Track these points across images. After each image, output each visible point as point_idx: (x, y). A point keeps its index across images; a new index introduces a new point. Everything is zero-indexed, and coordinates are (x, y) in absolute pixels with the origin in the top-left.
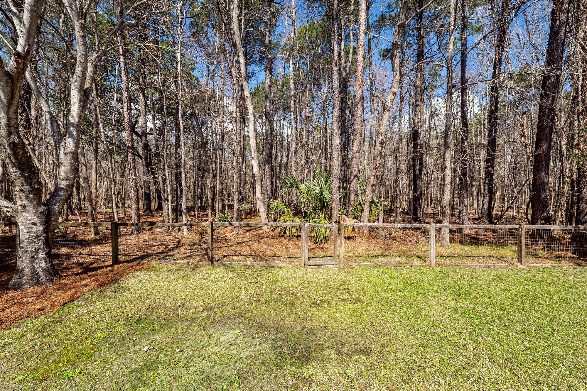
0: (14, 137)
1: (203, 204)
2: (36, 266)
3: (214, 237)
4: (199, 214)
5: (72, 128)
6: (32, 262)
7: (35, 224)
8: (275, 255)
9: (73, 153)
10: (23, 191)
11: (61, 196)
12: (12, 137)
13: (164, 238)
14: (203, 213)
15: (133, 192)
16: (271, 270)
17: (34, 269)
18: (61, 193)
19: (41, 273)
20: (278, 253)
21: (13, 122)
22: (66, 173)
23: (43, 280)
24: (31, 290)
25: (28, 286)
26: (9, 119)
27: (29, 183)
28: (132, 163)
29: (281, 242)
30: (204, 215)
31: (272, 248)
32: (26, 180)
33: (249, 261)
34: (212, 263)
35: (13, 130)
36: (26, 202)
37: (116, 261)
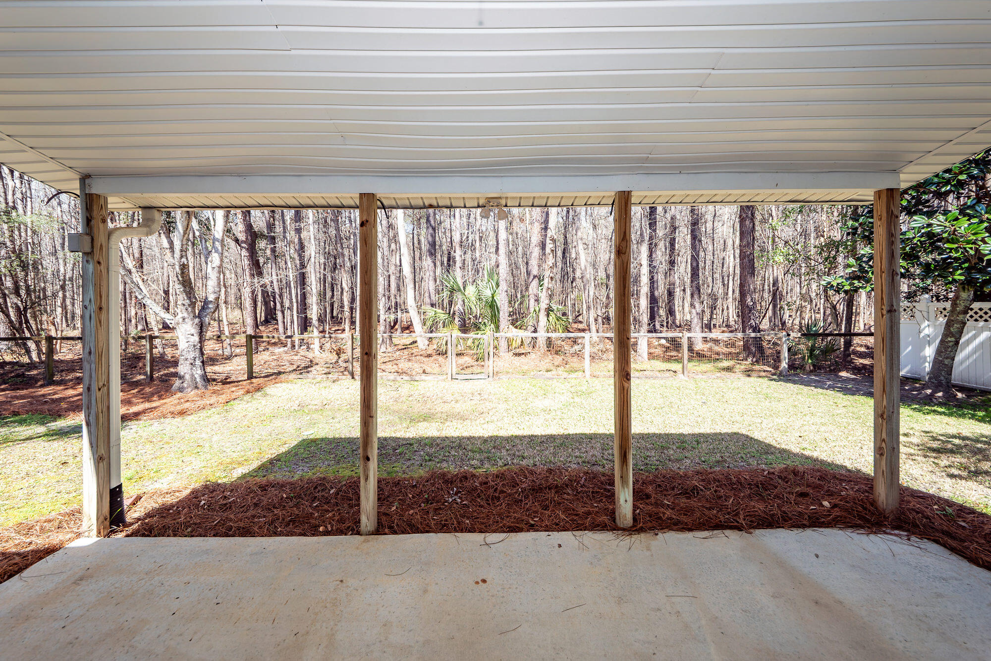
0: (184, 260)
1: (335, 314)
2: (194, 373)
3: (354, 356)
4: (330, 329)
5: (217, 243)
6: (192, 369)
7: (193, 335)
8: (424, 372)
9: (219, 267)
10: (184, 305)
11: (210, 308)
12: (183, 260)
13: (291, 358)
14: (337, 328)
15: (248, 299)
16: (416, 383)
17: (193, 375)
18: (210, 306)
19: (198, 380)
20: (428, 370)
21: (185, 247)
22: (214, 288)
23: (200, 385)
24: (192, 394)
25: (189, 390)
26: (182, 245)
27: (189, 298)
28: (246, 262)
29: (437, 360)
30: (338, 330)
31: (422, 365)
32: (186, 295)
33: (392, 377)
34: (353, 378)
35: (184, 253)
36: (185, 315)
37: (251, 376)
